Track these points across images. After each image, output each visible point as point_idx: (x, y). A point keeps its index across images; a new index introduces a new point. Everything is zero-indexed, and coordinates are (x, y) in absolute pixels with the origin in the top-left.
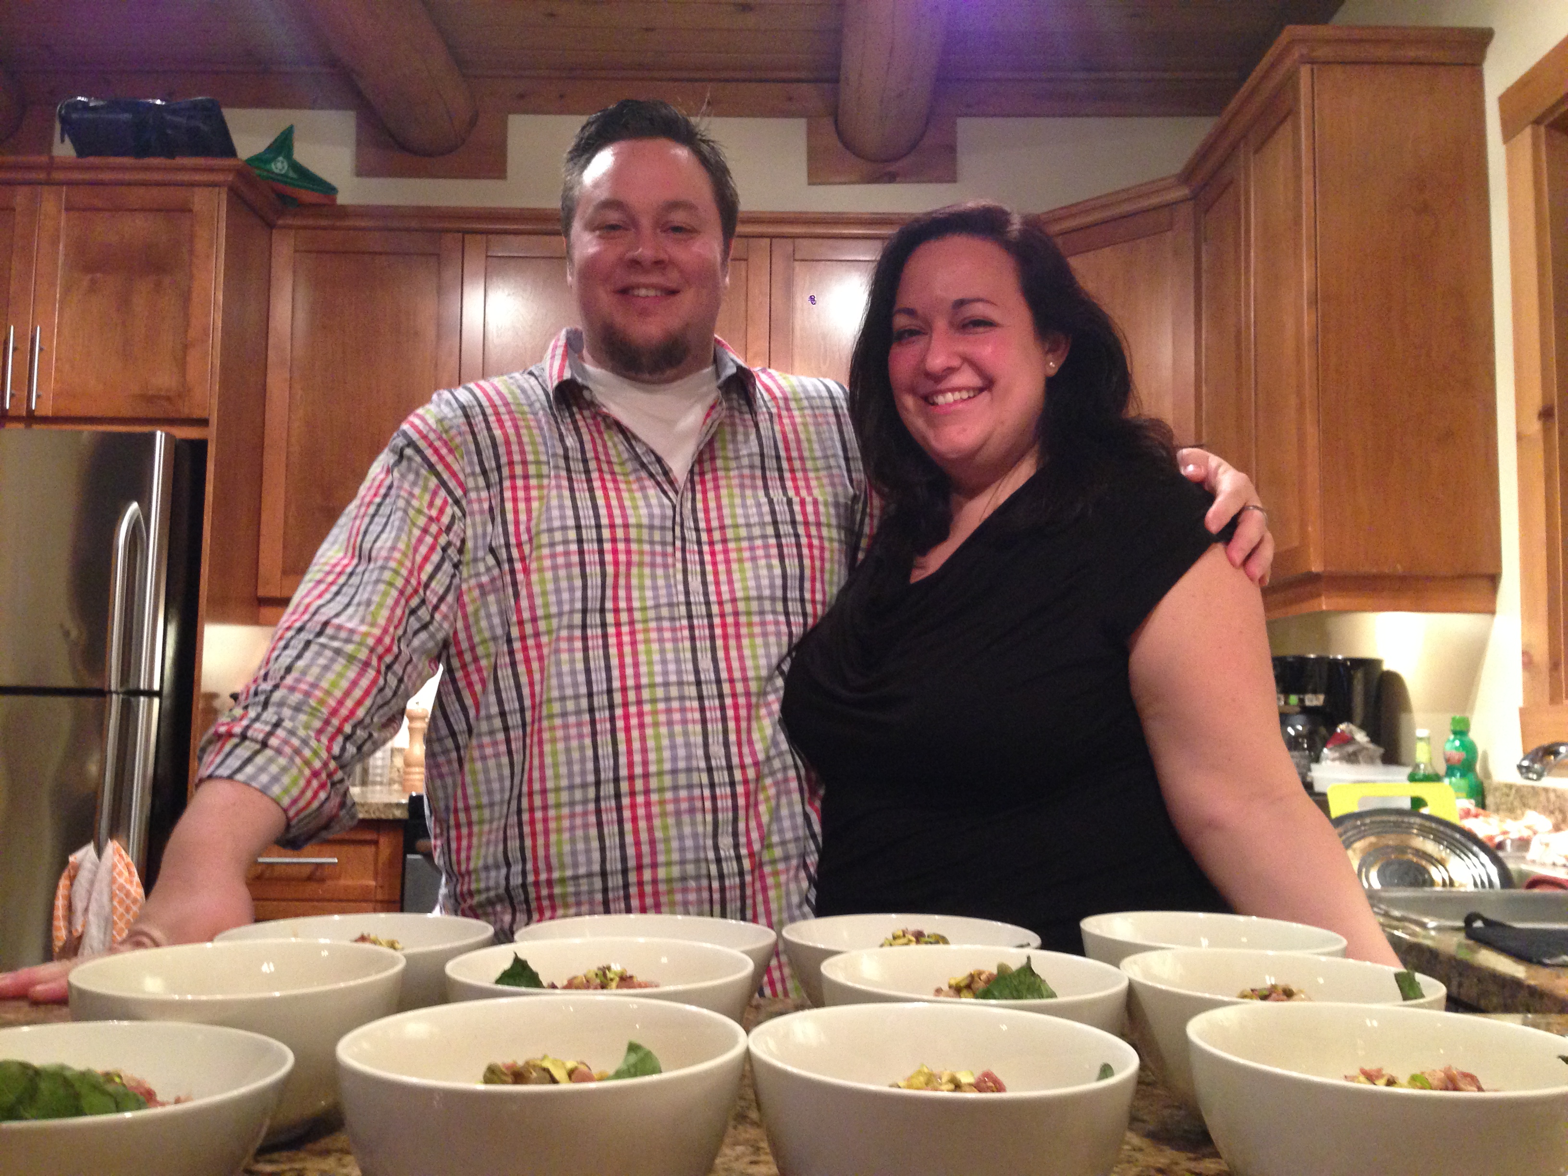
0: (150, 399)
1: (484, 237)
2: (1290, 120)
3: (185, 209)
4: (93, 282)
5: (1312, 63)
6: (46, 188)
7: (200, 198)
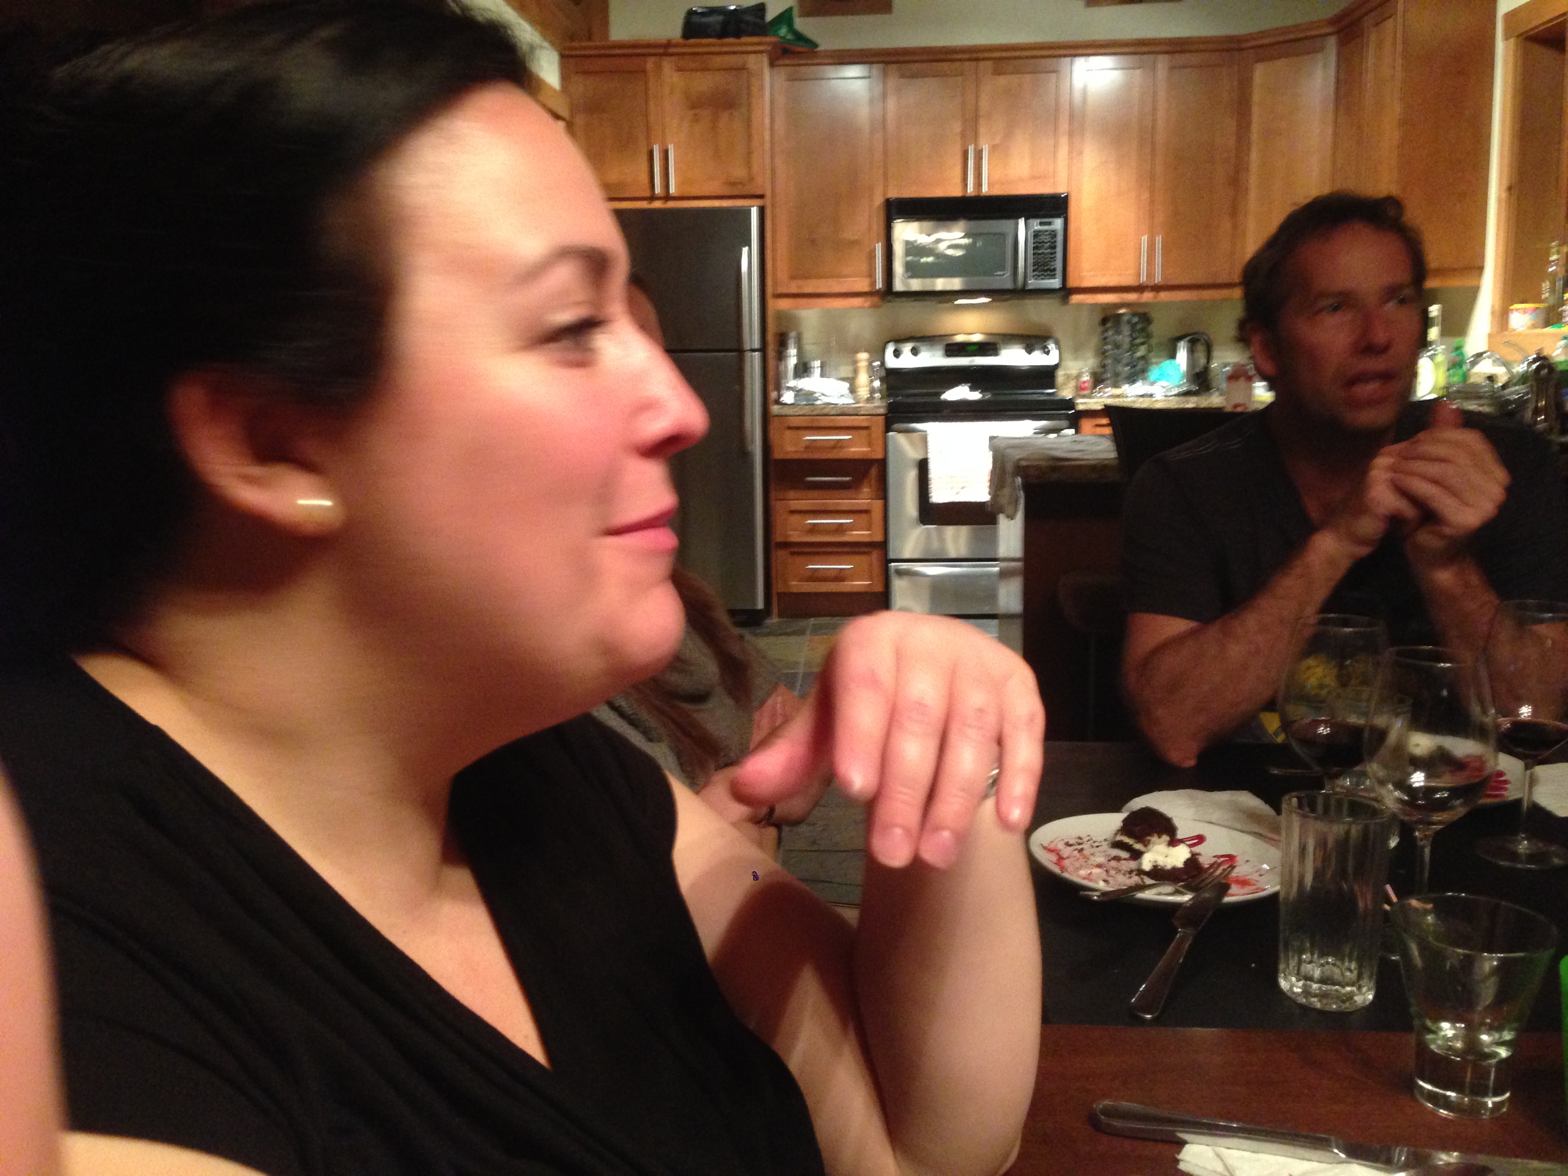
0: (733, 184)
2: (1392, 18)
3: (743, 68)
4: (695, 115)
6: (664, 58)
7: (752, 61)
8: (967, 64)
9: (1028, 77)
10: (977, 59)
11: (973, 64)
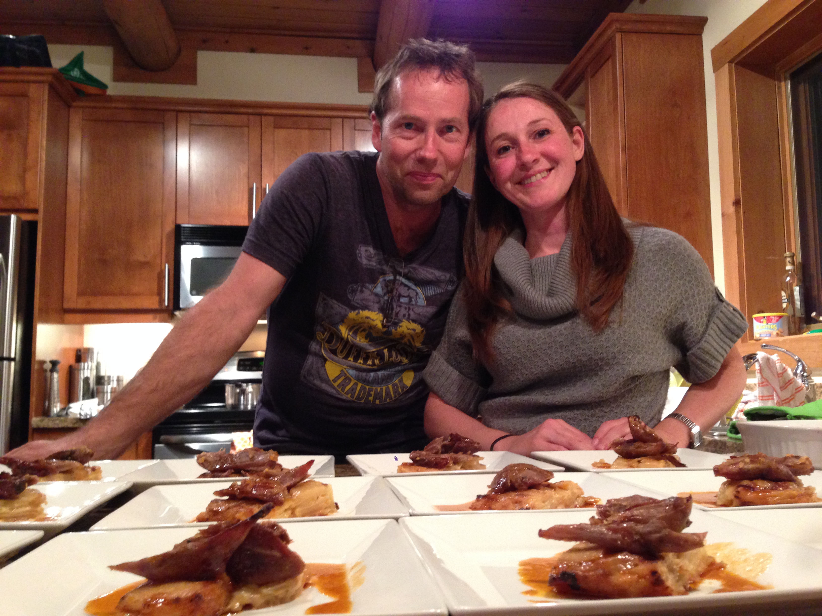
0: (5, 199)
1: (188, 115)
2: (610, 60)
3: (23, 95)
5: (621, 32)
7: (33, 90)
8: (251, 117)
9: (305, 134)
10: (260, 115)
11: (258, 118)
